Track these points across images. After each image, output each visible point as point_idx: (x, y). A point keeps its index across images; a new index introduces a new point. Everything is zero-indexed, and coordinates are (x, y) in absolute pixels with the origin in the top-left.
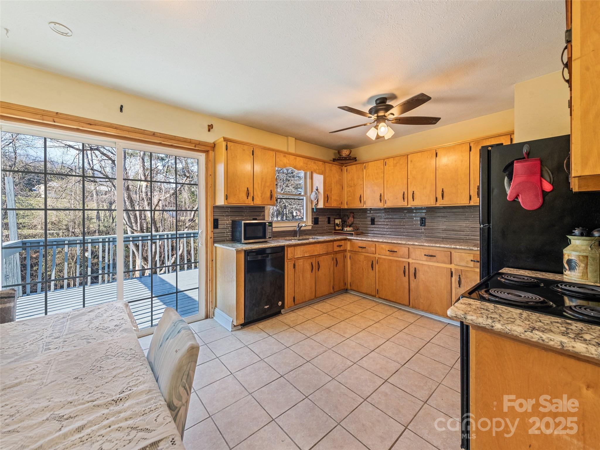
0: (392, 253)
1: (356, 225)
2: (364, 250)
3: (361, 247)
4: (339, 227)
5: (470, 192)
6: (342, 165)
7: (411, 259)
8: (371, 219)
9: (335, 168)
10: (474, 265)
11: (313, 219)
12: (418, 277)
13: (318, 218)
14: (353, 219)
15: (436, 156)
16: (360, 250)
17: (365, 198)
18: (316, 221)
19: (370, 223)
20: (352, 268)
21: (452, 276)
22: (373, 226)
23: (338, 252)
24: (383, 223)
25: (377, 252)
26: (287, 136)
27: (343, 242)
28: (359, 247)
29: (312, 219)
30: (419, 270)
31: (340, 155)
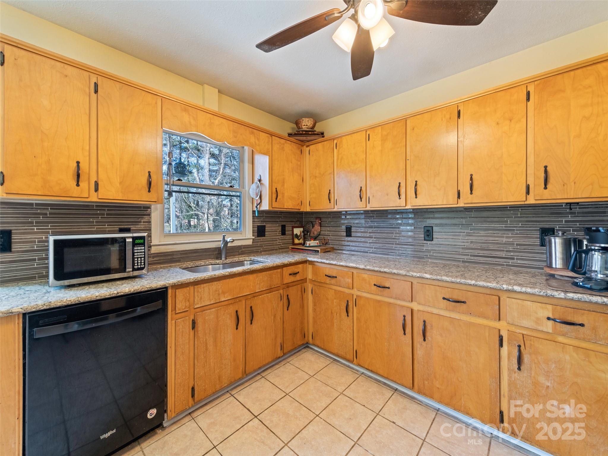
0: (382, 289)
1: (324, 236)
2: (333, 281)
3: (330, 277)
4: (299, 240)
5: (528, 179)
6: (302, 143)
7: (416, 303)
8: (346, 228)
9: (290, 147)
10: (554, 328)
11: (256, 229)
12: (430, 338)
13: (265, 226)
14: (319, 228)
15: (459, 116)
16: (328, 280)
17: (336, 195)
18: (260, 231)
19: (345, 234)
20: (314, 310)
21: (501, 345)
22: (349, 239)
23: (291, 284)
24: (363, 235)
25: (355, 285)
26: (202, 84)
27: (300, 266)
28: (326, 275)
29: (253, 227)
30: (432, 326)
31: (299, 128)
